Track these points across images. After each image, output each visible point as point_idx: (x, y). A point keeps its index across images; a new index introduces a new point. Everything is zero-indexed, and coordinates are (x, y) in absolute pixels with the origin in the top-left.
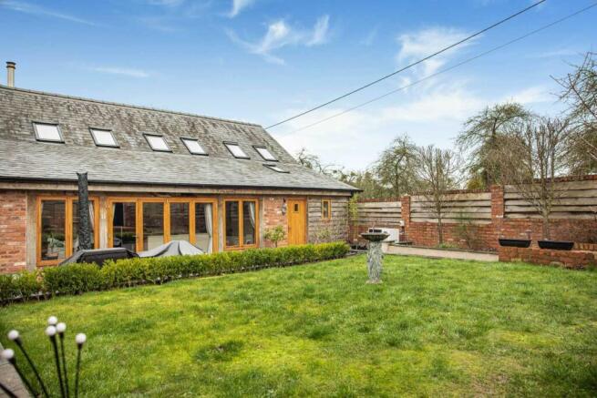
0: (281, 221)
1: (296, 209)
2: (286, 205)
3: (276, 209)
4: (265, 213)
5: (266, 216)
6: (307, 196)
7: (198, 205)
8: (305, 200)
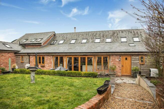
0: (118, 63)
1: (126, 59)
2: (121, 58)
3: (116, 59)
4: (111, 60)
5: (112, 61)
6: (131, 55)
7: (88, 58)
8: (131, 56)
